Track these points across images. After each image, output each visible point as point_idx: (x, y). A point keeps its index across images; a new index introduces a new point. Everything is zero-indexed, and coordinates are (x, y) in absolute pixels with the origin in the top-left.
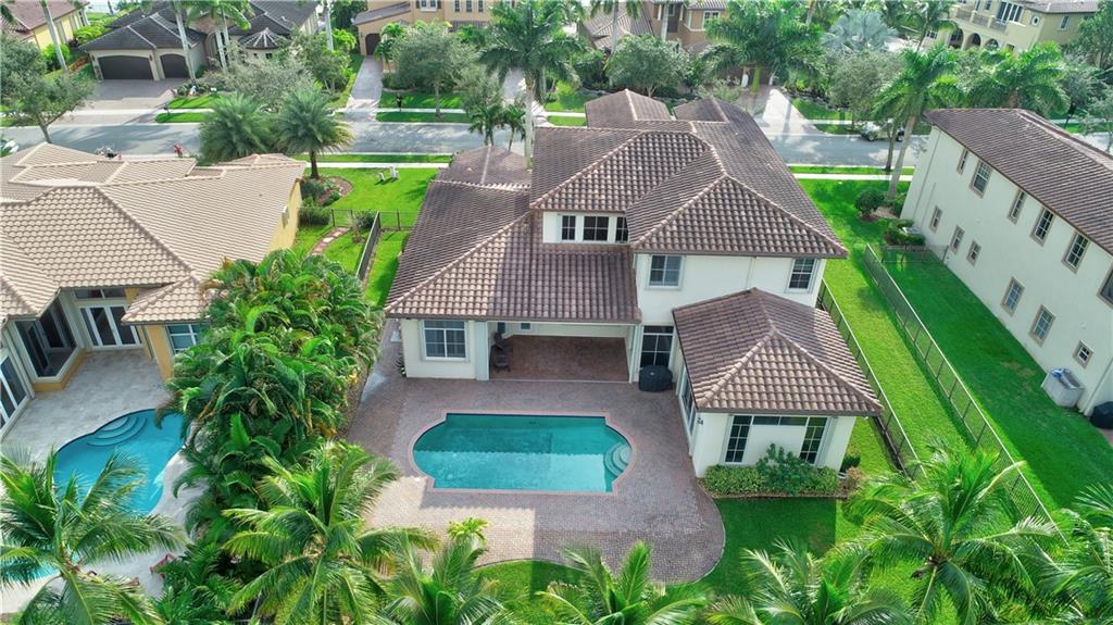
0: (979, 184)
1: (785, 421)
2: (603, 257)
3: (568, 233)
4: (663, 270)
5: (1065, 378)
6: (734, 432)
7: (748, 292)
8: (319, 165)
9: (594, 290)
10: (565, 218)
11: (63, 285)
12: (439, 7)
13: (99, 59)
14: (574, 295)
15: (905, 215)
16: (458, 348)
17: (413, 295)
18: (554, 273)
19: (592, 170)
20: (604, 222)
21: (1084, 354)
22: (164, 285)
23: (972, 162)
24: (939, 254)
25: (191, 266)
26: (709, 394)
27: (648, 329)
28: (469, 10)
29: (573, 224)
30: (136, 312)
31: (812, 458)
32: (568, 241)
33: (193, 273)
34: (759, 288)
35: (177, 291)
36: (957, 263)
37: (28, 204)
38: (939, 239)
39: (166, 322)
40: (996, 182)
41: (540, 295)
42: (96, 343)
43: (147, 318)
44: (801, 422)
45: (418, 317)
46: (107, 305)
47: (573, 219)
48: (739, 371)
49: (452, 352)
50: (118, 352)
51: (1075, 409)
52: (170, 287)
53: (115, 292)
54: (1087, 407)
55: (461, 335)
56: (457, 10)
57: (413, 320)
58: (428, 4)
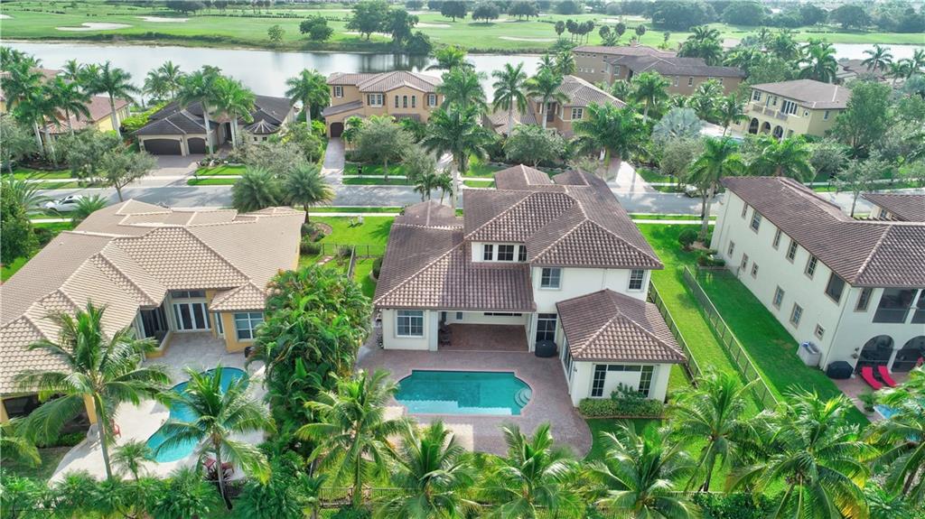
0: (755, 225)
1: (629, 369)
2: (510, 271)
3: (488, 256)
4: (550, 278)
5: (811, 348)
6: (597, 375)
7: (604, 291)
8: (310, 214)
9: (505, 291)
10: (486, 246)
11: (170, 288)
12: (384, 104)
13: (144, 141)
14: (493, 294)
15: (713, 247)
16: (418, 330)
17: (391, 294)
18: (480, 280)
19: (503, 216)
20: (511, 248)
21: (820, 331)
22: (232, 288)
23: (750, 211)
24: (734, 272)
25: (249, 277)
26: (580, 350)
27: (541, 316)
28: (405, 106)
29: (491, 250)
30: (218, 304)
31: (646, 392)
32: (488, 261)
33: (251, 281)
34: (610, 289)
35: (241, 292)
36: (745, 278)
37: (142, 238)
38: (733, 262)
39: (233, 311)
40: (764, 223)
41: (471, 294)
42: (180, 328)
43: (225, 308)
44: (636, 369)
45: (395, 308)
46: (190, 302)
47: (491, 246)
48: (598, 336)
49: (414, 332)
50: (194, 334)
51: (818, 367)
52: (237, 289)
53: (196, 293)
54: (824, 366)
55: (421, 320)
56: (397, 107)
57: (391, 310)
58: (376, 102)
